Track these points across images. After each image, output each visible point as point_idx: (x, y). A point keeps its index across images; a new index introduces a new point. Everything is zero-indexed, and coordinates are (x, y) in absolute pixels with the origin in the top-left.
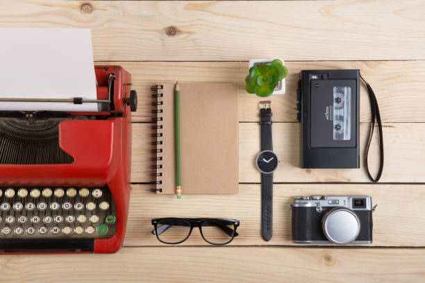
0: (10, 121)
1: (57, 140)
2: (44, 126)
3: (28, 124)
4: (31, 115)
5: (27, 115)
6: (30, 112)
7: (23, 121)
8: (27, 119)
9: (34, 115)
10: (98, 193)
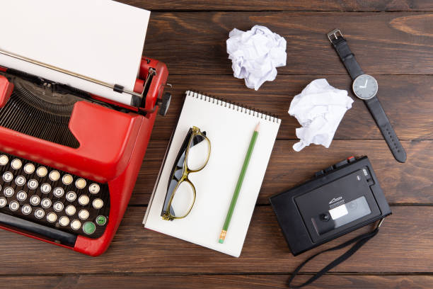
0: (26, 85)
1: (68, 119)
2: (60, 101)
3: (44, 93)
4: (49, 85)
5: (45, 84)
6: (49, 82)
7: (39, 89)
8: (45, 87)
9: (52, 85)
10: (95, 189)
